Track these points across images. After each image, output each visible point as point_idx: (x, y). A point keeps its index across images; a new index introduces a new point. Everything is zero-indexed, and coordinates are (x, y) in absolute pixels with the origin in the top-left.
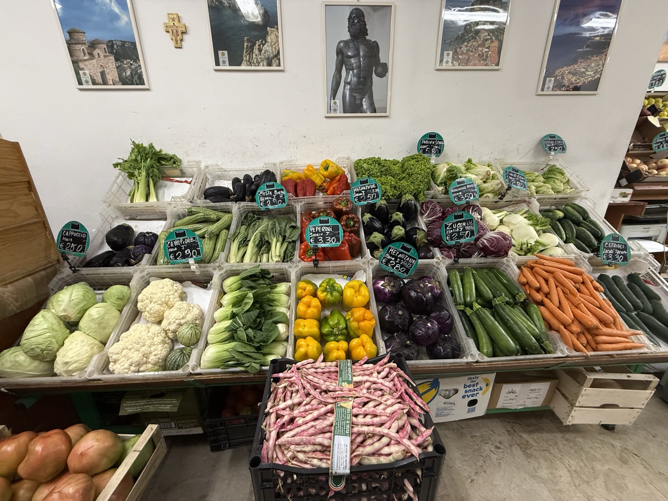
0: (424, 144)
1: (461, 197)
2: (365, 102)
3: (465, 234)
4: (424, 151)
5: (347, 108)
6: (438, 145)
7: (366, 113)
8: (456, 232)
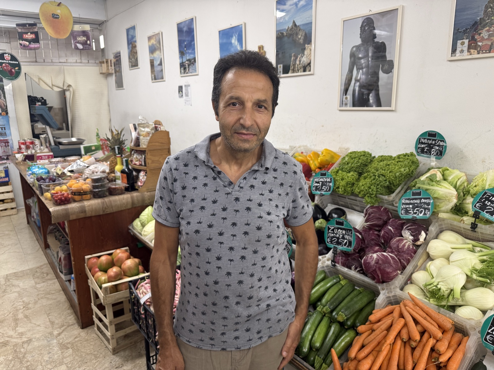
0: (422, 143)
1: (410, 210)
2: (371, 97)
3: (343, 242)
4: (422, 151)
5: (356, 103)
6: (439, 146)
7: (372, 106)
8: (336, 237)
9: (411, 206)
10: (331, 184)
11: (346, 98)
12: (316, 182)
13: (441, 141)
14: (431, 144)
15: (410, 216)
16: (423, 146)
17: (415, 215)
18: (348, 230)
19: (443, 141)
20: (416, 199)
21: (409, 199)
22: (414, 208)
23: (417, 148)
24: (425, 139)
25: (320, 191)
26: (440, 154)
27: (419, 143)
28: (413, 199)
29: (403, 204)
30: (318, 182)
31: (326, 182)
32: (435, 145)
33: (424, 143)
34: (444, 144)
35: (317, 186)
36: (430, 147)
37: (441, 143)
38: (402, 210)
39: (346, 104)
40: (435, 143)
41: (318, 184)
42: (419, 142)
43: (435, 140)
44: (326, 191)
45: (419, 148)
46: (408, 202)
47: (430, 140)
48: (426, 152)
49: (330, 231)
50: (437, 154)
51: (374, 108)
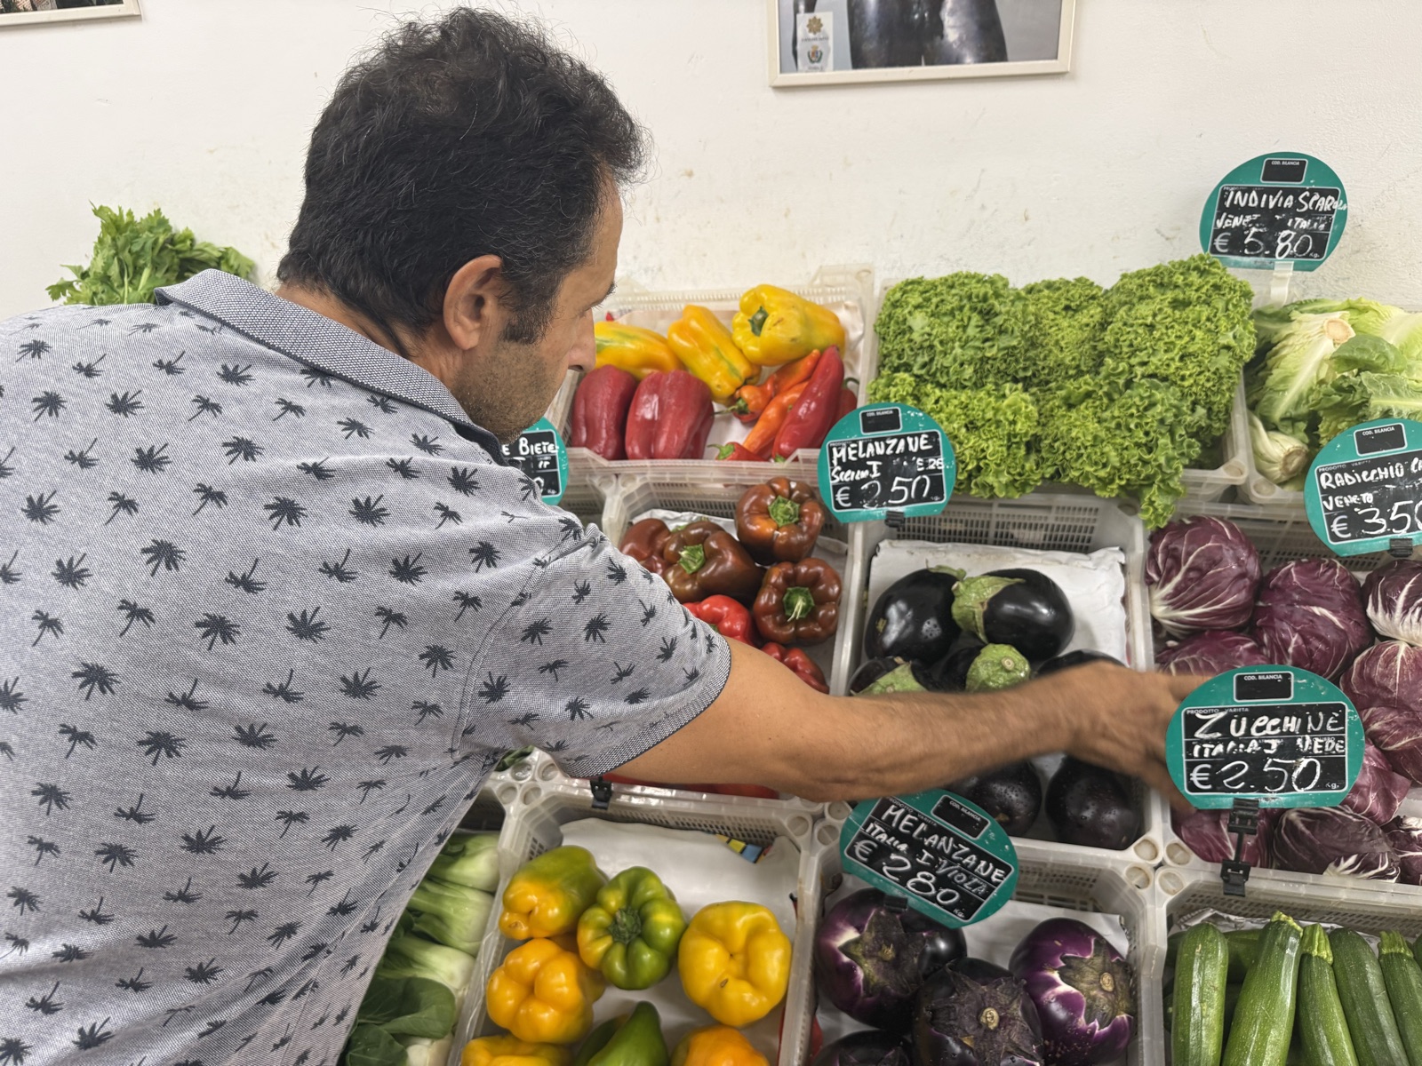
0: (1236, 210)
1: (1371, 515)
2: (952, 12)
3: (1291, 769)
4: (1236, 243)
5: (870, 46)
6: (1311, 214)
7: (958, 60)
8: (1243, 756)
9: (1368, 497)
10: (937, 463)
11: (815, 26)
12: (846, 465)
13: (1324, 193)
14: (1277, 209)
15: (1377, 543)
16: (1237, 222)
17: (1402, 533)
18: (1314, 710)
19: (1335, 192)
20: (1383, 463)
21: (1349, 469)
22: (1383, 503)
23: (1208, 234)
24: (1249, 190)
25: (880, 502)
26: (1316, 247)
27: (1222, 209)
28: (1369, 466)
29: (1327, 493)
30: (860, 464)
31: (907, 453)
32: (1293, 212)
33: (1247, 210)
34: (1337, 205)
35: (855, 484)
36: (1272, 221)
37: (1324, 204)
38: (1330, 520)
39: (816, 57)
40: (1297, 204)
41: (864, 474)
42: (1221, 203)
43: (1296, 193)
44: (919, 498)
45: (1217, 232)
46: (1347, 479)
47: (1273, 192)
48: (1252, 246)
49: (1198, 734)
50: (1302, 249)
51: (970, 67)
